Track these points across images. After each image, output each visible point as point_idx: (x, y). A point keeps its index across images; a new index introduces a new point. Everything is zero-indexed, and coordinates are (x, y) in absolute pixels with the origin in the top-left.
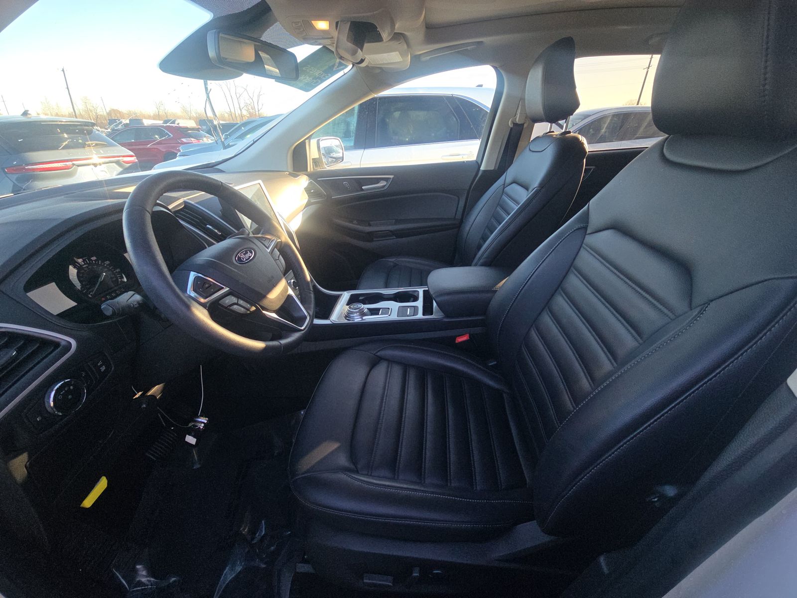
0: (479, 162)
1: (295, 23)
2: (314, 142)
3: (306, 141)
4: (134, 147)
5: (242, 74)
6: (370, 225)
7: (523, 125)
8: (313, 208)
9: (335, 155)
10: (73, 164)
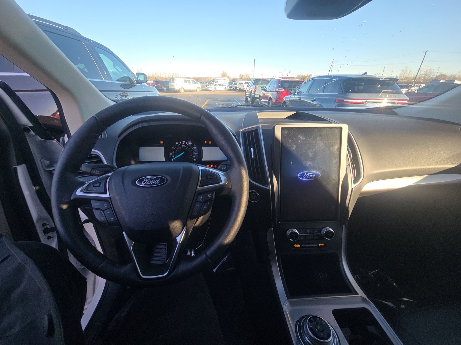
10: (366, 102)
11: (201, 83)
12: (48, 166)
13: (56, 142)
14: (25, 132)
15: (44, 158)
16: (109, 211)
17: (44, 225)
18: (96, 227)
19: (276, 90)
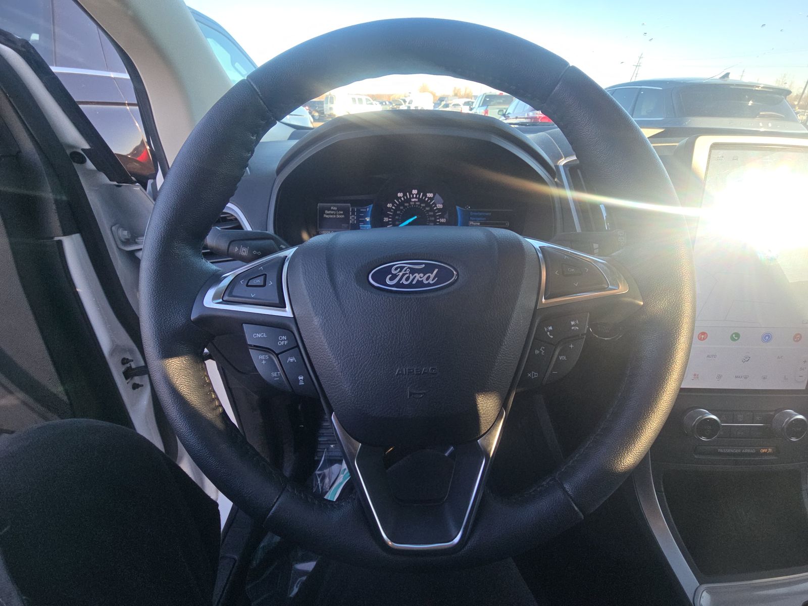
11: (381, 103)
12: (127, 242)
13: (139, 189)
14: (74, 162)
15: (117, 225)
16: (291, 356)
17: (124, 361)
18: (223, 369)
19: (528, 115)
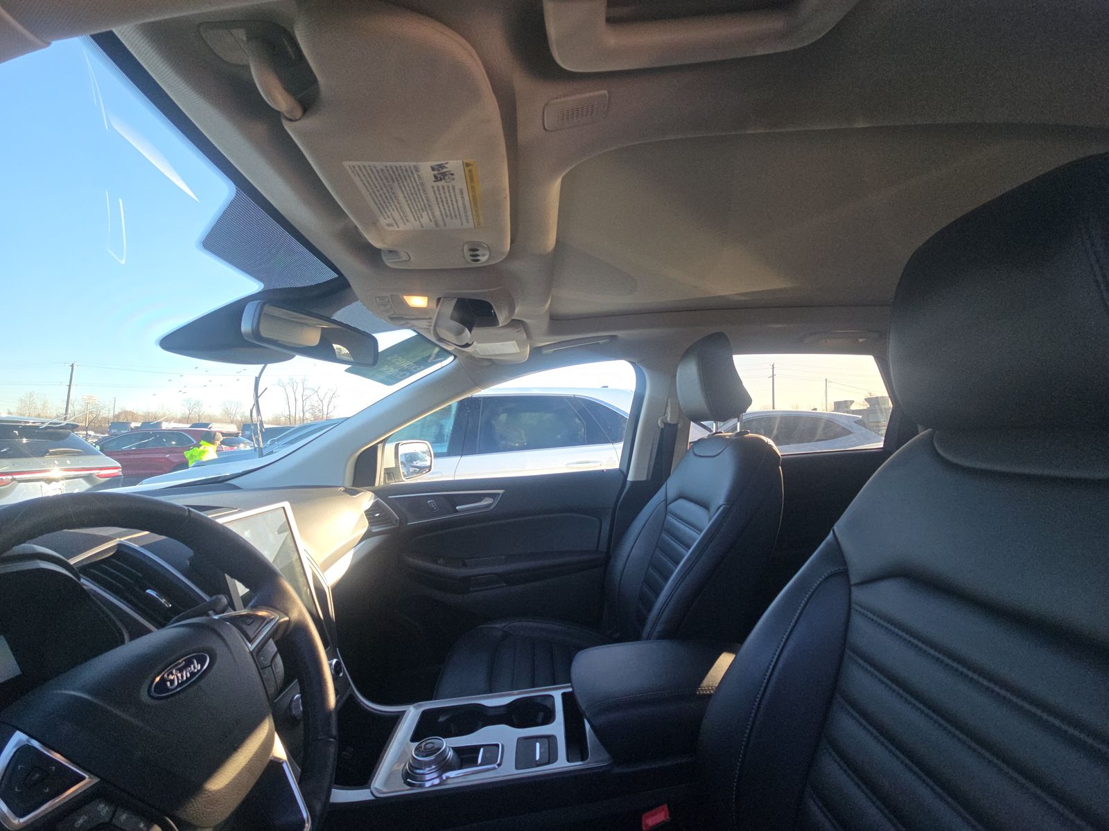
0: (625, 471)
1: (379, 297)
2: (390, 447)
3: (380, 445)
4: (122, 457)
5: (293, 357)
6: (465, 565)
7: (676, 425)
8: (373, 542)
9: (419, 463)
10: (13, 479)
